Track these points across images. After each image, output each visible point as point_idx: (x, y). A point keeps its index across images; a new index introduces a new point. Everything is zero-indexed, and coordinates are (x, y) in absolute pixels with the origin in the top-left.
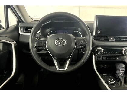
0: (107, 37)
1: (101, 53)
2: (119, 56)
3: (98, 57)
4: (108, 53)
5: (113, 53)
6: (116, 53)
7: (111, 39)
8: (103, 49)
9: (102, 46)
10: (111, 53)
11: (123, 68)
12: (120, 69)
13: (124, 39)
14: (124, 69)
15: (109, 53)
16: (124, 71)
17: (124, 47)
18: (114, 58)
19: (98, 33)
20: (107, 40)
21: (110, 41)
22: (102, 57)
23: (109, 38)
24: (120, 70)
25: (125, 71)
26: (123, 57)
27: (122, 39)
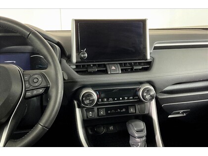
0: (105, 66)
1: (90, 100)
2: (133, 104)
3: (88, 110)
4: (108, 100)
5: (123, 99)
6: (126, 98)
7: (113, 68)
8: (95, 91)
9: (93, 86)
10: (114, 100)
11: (141, 131)
12: (136, 135)
13: (141, 67)
14: (145, 133)
15: (111, 99)
16: (144, 138)
17: (141, 83)
18: (124, 110)
19: (81, 58)
20: (105, 72)
21: (111, 74)
22: (98, 109)
23: (108, 66)
24: (135, 137)
25: (147, 136)
26: (143, 105)
27: (135, 68)
